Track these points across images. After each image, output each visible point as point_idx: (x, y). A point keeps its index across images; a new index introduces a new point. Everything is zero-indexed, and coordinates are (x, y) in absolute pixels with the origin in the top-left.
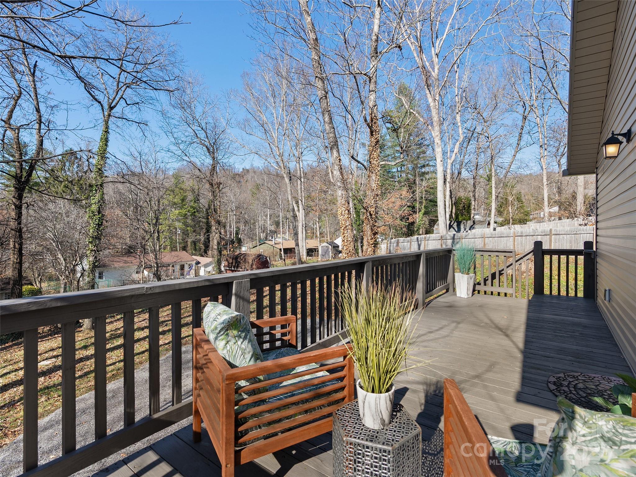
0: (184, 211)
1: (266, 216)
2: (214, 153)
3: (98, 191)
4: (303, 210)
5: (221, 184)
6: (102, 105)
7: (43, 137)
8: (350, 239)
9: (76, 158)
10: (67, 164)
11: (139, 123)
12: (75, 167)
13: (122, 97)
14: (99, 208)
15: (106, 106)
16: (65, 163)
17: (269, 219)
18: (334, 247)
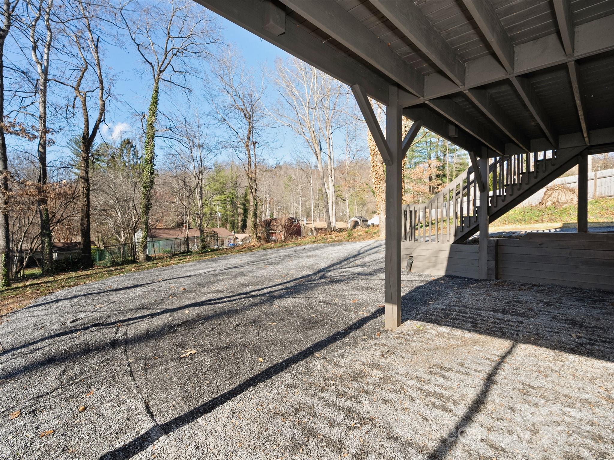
0: (223, 197)
1: (298, 204)
2: (250, 118)
3: (150, 143)
4: (333, 187)
5: (257, 143)
6: (153, 67)
7: (105, 101)
8: (379, 164)
9: (132, 146)
10: (125, 151)
11: (184, 88)
12: (131, 154)
13: (169, 64)
14: (151, 157)
15: (156, 68)
16: (123, 151)
17: (300, 206)
18: (363, 221)
